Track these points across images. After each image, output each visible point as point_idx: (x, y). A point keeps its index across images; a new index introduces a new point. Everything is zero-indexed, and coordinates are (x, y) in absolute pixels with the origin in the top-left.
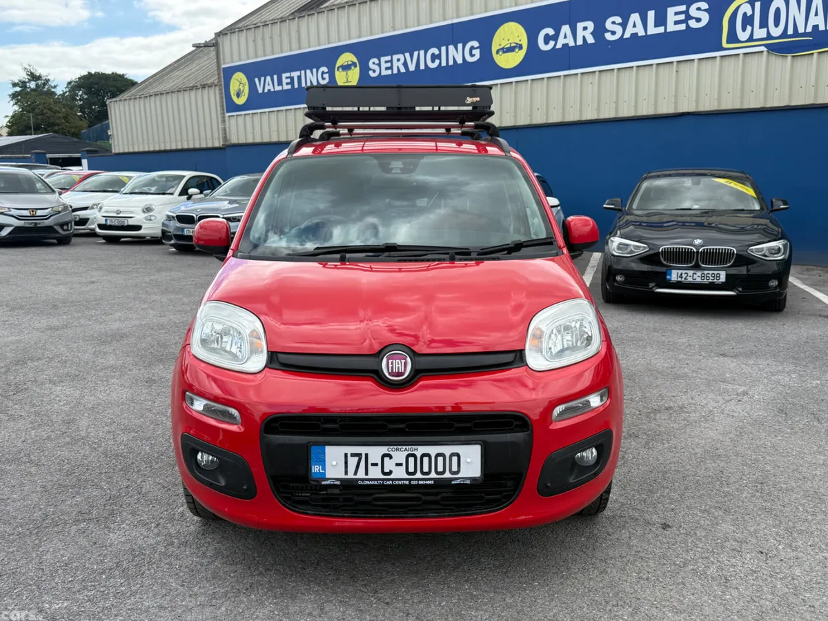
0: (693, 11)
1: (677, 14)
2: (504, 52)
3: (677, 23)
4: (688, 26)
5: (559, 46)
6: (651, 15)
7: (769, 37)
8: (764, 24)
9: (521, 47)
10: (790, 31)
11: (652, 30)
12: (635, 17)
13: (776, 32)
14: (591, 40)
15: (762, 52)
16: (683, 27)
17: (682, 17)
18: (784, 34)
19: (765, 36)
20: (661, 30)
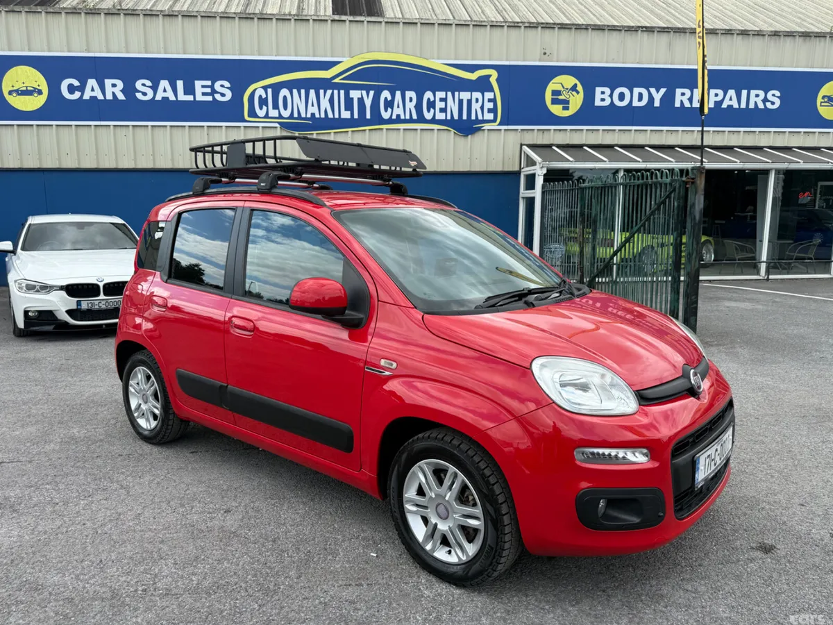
0: (217, 86)
1: (203, 87)
2: (19, 94)
3: (204, 94)
4: (214, 98)
5: (86, 97)
6: (180, 84)
7: (280, 117)
8: (276, 106)
9: (40, 92)
10: (296, 115)
11: (182, 97)
12: (164, 84)
13: (286, 114)
14: (121, 97)
15: (276, 127)
16: (210, 98)
17: (209, 90)
18: (291, 116)
19: (277, 116)
20: (190, 98)
